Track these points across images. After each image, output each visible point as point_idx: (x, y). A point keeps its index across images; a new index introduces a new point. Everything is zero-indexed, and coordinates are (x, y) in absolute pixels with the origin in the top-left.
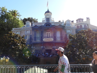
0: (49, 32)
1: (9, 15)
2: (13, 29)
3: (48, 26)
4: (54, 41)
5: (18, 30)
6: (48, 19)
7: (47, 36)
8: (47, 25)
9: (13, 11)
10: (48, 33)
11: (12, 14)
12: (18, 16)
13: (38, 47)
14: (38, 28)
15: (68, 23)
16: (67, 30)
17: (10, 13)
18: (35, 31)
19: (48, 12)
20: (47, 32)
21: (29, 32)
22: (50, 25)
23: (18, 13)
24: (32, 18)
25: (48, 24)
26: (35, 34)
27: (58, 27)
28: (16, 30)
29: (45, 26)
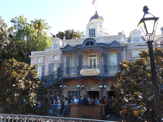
1: (29, 28)
2: (32, 53)
3: (90, 46)
4: (101, 75)
5: (40, 54)
6: (92, 32)
7: (91, 64)
8: (87, 44)
9: (36, 21)
10: (93, 58)
11: (35, 26)
12: (46, 28)
13: (73, 87)
14: (71, 49)
15: (135, 37)
16: (133, 51)
17: (31, 25)
18: (68, 55)
19: (96, 17)
21: (58, 58)
23: (45, 24)
24: (73, 31)
26: (68, 62)
27: (112, 46)
28: (37, 54)
29: (84, 46)
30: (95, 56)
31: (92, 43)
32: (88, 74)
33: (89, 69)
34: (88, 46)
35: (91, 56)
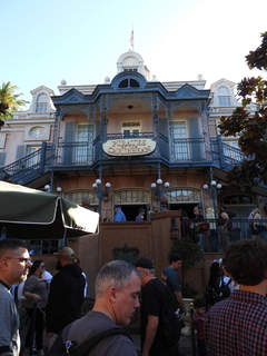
0: (135, 125)
3: (129, 89)
8: (123, 84)
10: (131, 129)
14: (81, 100)
15: (222, 94)
18: (71, 120)
20: (124, 125)
22: (141, 84)
25: (129, 77)
29: (116, 89)
30: (138, 124)
31: (135, 84)
32: (124, 152)
33: (127, 141)
34: (124, 90)
35: (128, 125)
